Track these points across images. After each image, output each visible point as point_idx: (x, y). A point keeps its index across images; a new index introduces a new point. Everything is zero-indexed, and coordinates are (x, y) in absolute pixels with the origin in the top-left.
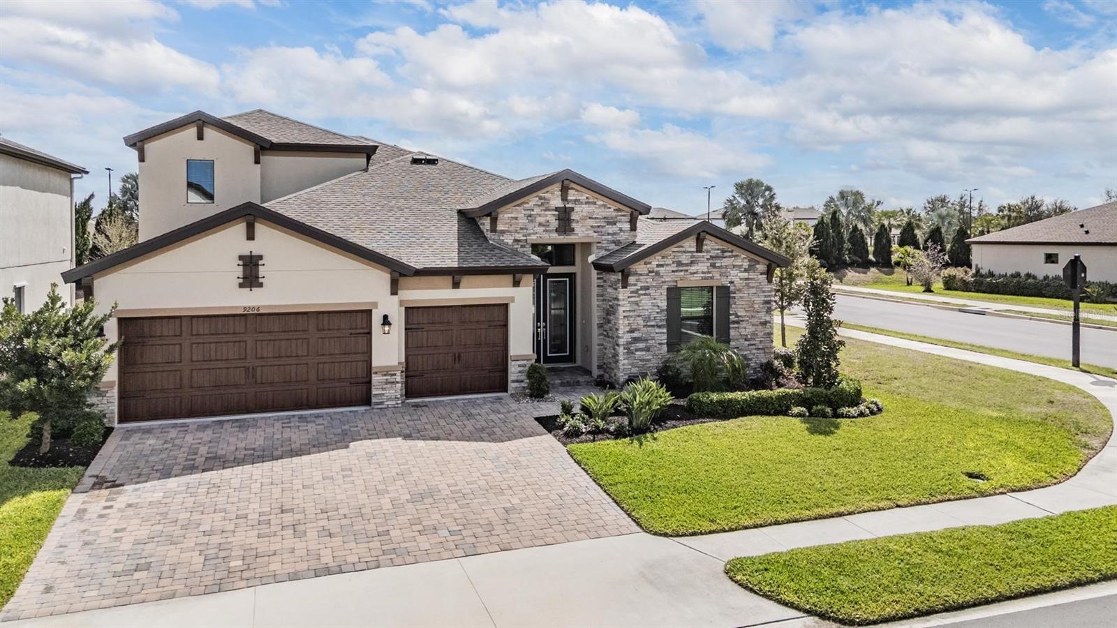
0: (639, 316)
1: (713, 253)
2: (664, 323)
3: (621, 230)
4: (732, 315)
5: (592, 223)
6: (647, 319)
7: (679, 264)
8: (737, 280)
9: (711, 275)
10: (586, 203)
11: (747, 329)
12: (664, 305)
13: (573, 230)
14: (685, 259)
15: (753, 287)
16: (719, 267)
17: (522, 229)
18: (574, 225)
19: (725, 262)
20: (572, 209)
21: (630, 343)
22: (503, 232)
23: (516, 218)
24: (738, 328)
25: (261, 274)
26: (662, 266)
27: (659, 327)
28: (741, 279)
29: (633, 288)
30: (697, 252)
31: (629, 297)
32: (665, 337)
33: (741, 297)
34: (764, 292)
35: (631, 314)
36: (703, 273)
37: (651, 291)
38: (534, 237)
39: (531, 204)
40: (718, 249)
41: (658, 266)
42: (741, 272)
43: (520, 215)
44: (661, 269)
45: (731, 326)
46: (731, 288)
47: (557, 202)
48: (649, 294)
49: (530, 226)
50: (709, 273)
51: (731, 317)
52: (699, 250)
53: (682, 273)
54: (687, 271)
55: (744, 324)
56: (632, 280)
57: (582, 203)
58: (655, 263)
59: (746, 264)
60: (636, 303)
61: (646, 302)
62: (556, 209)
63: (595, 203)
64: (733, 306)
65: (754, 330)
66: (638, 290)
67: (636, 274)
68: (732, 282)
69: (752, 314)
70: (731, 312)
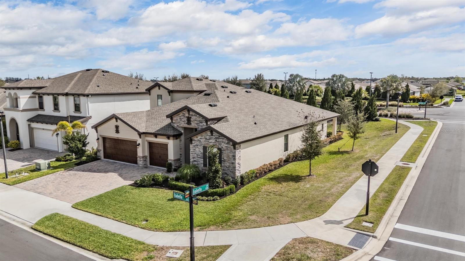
0: (195, 154)
1: (216, 137)
2: (202, 157)
3: (203, 125)
4: (222, 158)
5: (196, 122)
6: (198, 155)
7: (206, 139)
8: (224, 147)
9: (215, 144)
10: (194, 116)
11: (227, 164)
12: (202, 151)
13: (191, 124)
14: (208, 137)
15: (229, 150)
16: (218, 142)
17: (179, 122)
18: (191, 122)
19: (220, 140)
20: (191, 117)
21: (193, 161)
22: (174, 123)
23: (177, 119)
24: (224, 163)
25: (119, 130)
26: (201, 139)
27: (201, 158)
28: (225, 147)
29: (194, 145)
30: (211, 135)
31: (193, 147)
32: (203, 161)
33: (225, 153)
34: (233, 152)
35: (193, 153)
36: (214, 143)
37: (199, 146)
38: (181, 125)
39: (181, 115)
40: (218, 135)
41: (200, 139)
42: (225, 144)
43: (178, 118)
44: (201, 140)
45: (222, 162)
46: (222, 149)
47: (187, 115)
48: (198, 147)
49: (180, 122)
50: (215, 143)
51: (222, 159)
52: (212, 135)
53: (207, 142)
54: (208, 141)
55: (226, 162)
56: (193, 142)
57: (193, 116)
58: (199, 138)
59: (227, 142)
60: (195, 149)
61: (197, 150)
62: (187, 117)
63: (197, 116)
64: (223, 155)
65: (229, 165)
66: (195, 146)
67: (194, 140)
68: (222, 147)
69: (229, 159)
70: (222, 157)
